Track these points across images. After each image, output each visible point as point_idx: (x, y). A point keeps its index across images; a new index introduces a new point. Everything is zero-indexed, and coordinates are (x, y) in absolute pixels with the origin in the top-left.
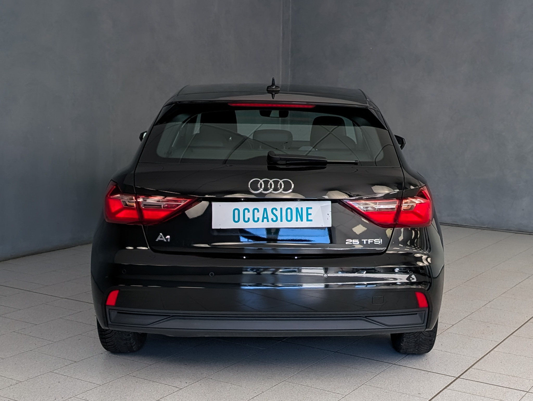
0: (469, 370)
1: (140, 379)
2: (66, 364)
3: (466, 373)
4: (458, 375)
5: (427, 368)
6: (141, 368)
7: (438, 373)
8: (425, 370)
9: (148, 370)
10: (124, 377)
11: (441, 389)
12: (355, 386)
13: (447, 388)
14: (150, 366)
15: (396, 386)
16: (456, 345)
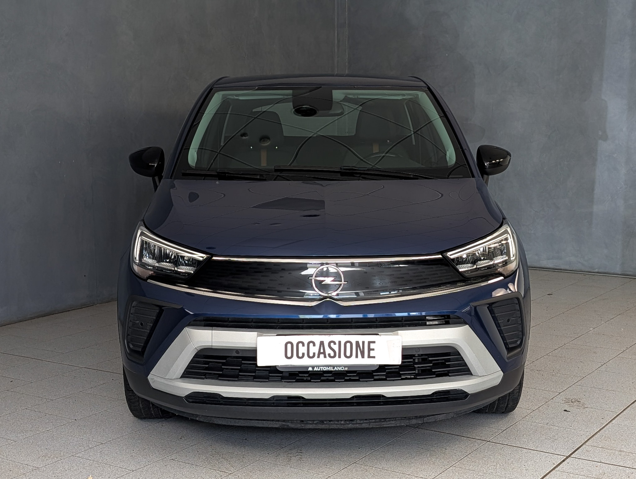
0: (582, 448)
1: (182, 463)
2: (91, 447)
3: (578, 451)
4: (568, 453)
5: (529, 446)
6: (181, 450)
7: (544, 451)
8: (528, 448)
9: (190, 452)
10: (161, 460)
11: (548, 470)
12: (442, 468)
13: (556, 469)
14: (191, 447)
15: (493, 468)
16: (565, 418)
